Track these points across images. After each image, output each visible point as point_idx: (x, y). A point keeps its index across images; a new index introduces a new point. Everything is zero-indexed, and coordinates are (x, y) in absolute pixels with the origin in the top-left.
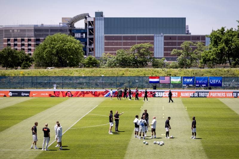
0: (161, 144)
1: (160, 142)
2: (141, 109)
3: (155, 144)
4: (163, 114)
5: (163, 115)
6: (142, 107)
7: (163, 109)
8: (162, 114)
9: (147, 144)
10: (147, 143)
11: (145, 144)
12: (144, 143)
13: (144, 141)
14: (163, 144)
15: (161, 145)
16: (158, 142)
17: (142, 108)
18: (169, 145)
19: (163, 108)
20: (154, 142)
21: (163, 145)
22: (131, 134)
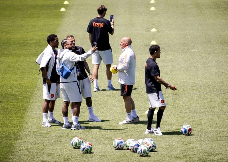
0: (143, 148)
1: (140, 141)
2: (63, 9)
3: (120, 148)
4: (154, 30)
5: (154, 34)
6: (66, 2)
7: (153, 8)
8: (148, 30)
9: (88, 151)
10: (85, 145)
11: (79, 152)
12: (77, 147)
13: (76, 140)
14: (152, 151)
15: (145, 154)
16: (131, 143)
17: (66, 6)
18: (175, 153)
19: (153, 5)
20: (116, 141)
21: (150, 154)
22: (22, 111)
